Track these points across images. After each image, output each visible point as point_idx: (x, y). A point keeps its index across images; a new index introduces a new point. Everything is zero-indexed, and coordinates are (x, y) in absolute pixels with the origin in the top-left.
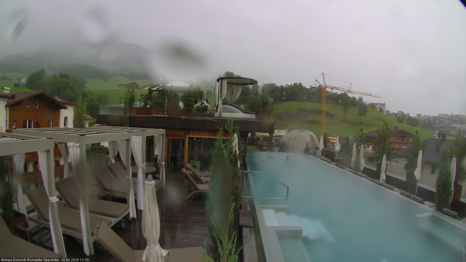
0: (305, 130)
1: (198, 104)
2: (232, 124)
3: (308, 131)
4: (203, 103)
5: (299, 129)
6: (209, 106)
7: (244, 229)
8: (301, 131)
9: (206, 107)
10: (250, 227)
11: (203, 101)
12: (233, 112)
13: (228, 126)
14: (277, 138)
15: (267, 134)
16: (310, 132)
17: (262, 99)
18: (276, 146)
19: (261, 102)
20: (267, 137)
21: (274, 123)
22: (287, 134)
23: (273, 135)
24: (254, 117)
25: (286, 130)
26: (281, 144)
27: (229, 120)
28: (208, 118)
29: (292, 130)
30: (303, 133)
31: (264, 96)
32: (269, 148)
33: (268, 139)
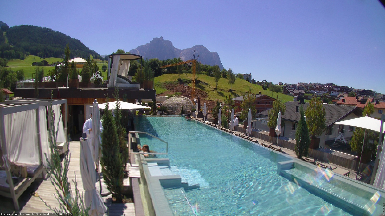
0: (182, 96)
1: (93, 77)
2: (118, 93)
3: (185, 97)
4: (97, 76)
5: (177, 96)
6: (102, 78)
7: (133, 179)
8: (179, 97)
9: (100, 79)
10: (139, 178)
11: (97, 74)
12: (122, 83)
13: (114, 94)
15: (151, 101)
16: (187, 98)
17: (146, 71)
18: (159, 110)
19: (144, 73)
20: (152, 103)
21: (156, 91)
22: (167, 100)
23: (156, 101)
24: (139, 86)
25: (166, 97)
26: (163, 108)
27: (116, 89)
28: (101, 89)
29: (171, 96)
30: (180, 99)
31: (147, 69)
32: (153, 112)
33: (152, 104)
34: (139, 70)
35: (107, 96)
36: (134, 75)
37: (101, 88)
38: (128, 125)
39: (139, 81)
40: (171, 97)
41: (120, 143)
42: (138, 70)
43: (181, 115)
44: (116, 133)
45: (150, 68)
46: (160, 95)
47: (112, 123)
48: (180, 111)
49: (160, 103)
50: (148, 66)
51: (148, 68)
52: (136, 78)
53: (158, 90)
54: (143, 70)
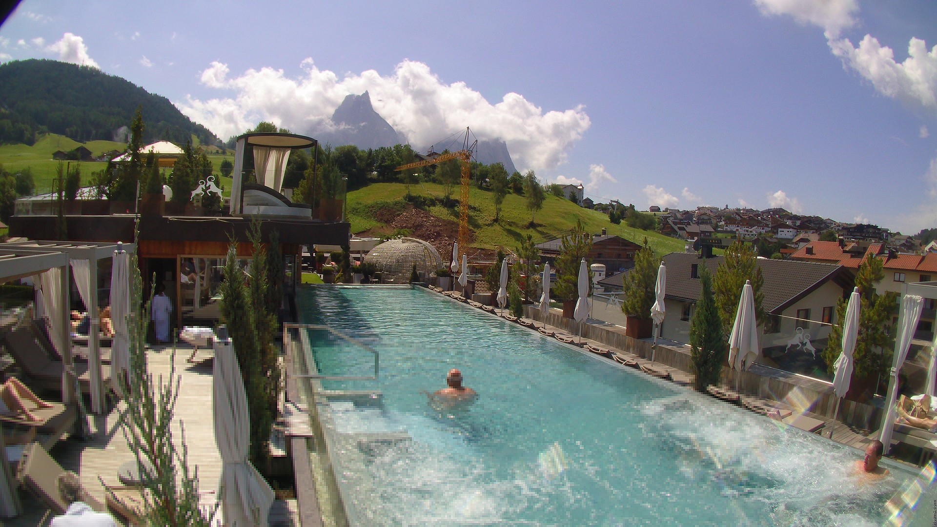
0: (414, 239)
1: (199, 190)
2: (258, 228)
3: (421, 241)
4: (209, 187)
5: (401, 237)
6: (220, 194)
7: (294, 442)
8: (407, 240)
9: (214, 194)
10: (307, 438)
11: (209, 183)
12: (267, 205)
13: (251, 232)
14: (358, 255)
15: (338, 249)
16: (424, 242)
17: (326, 177)
18: (357, 271)
19: (323, 182)
20: (339, 255)
21: (349, 225)
22: (378, 247)
23: (350, 250)
24: (308, 213)
25: (376, 239)
26: (367, 267)
27: (254, 221)
28: (218, 218)
29: (388, 239)
30: (409, 245)
31: (329, 171)
32: (342, 276)
33: (341, 258)
34: (309, 174)
35: (232, 237)
36: (297, 187)
37: (217, 216)
38: (283, 307)
39: (310, 200)
40: (388, 241)
41: (264, 352)
42: (307, 172)
43: (410, 283)
44: (253, 327)
45: (336, 168)
46: (359, 234)
47: (242, 302)
48: (409, 275)
49: (361, 255)
50: (333, 165)
51: (333, 169)
52: (302, 194)
53: (357, 223)
54: (320, 173)
